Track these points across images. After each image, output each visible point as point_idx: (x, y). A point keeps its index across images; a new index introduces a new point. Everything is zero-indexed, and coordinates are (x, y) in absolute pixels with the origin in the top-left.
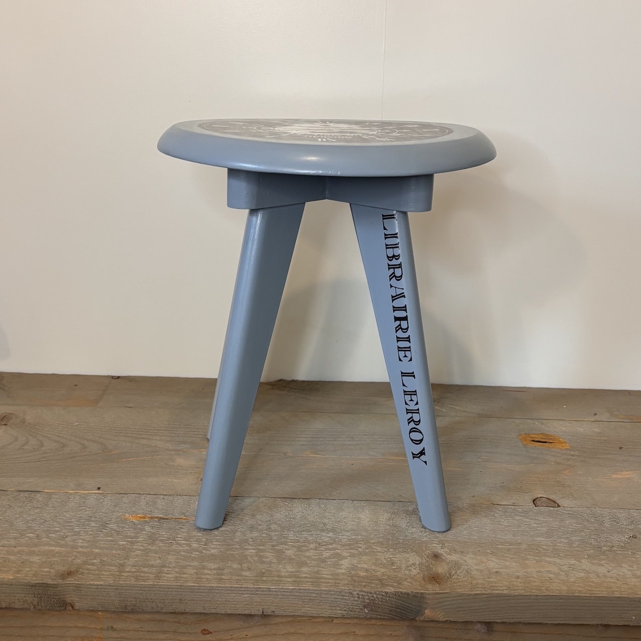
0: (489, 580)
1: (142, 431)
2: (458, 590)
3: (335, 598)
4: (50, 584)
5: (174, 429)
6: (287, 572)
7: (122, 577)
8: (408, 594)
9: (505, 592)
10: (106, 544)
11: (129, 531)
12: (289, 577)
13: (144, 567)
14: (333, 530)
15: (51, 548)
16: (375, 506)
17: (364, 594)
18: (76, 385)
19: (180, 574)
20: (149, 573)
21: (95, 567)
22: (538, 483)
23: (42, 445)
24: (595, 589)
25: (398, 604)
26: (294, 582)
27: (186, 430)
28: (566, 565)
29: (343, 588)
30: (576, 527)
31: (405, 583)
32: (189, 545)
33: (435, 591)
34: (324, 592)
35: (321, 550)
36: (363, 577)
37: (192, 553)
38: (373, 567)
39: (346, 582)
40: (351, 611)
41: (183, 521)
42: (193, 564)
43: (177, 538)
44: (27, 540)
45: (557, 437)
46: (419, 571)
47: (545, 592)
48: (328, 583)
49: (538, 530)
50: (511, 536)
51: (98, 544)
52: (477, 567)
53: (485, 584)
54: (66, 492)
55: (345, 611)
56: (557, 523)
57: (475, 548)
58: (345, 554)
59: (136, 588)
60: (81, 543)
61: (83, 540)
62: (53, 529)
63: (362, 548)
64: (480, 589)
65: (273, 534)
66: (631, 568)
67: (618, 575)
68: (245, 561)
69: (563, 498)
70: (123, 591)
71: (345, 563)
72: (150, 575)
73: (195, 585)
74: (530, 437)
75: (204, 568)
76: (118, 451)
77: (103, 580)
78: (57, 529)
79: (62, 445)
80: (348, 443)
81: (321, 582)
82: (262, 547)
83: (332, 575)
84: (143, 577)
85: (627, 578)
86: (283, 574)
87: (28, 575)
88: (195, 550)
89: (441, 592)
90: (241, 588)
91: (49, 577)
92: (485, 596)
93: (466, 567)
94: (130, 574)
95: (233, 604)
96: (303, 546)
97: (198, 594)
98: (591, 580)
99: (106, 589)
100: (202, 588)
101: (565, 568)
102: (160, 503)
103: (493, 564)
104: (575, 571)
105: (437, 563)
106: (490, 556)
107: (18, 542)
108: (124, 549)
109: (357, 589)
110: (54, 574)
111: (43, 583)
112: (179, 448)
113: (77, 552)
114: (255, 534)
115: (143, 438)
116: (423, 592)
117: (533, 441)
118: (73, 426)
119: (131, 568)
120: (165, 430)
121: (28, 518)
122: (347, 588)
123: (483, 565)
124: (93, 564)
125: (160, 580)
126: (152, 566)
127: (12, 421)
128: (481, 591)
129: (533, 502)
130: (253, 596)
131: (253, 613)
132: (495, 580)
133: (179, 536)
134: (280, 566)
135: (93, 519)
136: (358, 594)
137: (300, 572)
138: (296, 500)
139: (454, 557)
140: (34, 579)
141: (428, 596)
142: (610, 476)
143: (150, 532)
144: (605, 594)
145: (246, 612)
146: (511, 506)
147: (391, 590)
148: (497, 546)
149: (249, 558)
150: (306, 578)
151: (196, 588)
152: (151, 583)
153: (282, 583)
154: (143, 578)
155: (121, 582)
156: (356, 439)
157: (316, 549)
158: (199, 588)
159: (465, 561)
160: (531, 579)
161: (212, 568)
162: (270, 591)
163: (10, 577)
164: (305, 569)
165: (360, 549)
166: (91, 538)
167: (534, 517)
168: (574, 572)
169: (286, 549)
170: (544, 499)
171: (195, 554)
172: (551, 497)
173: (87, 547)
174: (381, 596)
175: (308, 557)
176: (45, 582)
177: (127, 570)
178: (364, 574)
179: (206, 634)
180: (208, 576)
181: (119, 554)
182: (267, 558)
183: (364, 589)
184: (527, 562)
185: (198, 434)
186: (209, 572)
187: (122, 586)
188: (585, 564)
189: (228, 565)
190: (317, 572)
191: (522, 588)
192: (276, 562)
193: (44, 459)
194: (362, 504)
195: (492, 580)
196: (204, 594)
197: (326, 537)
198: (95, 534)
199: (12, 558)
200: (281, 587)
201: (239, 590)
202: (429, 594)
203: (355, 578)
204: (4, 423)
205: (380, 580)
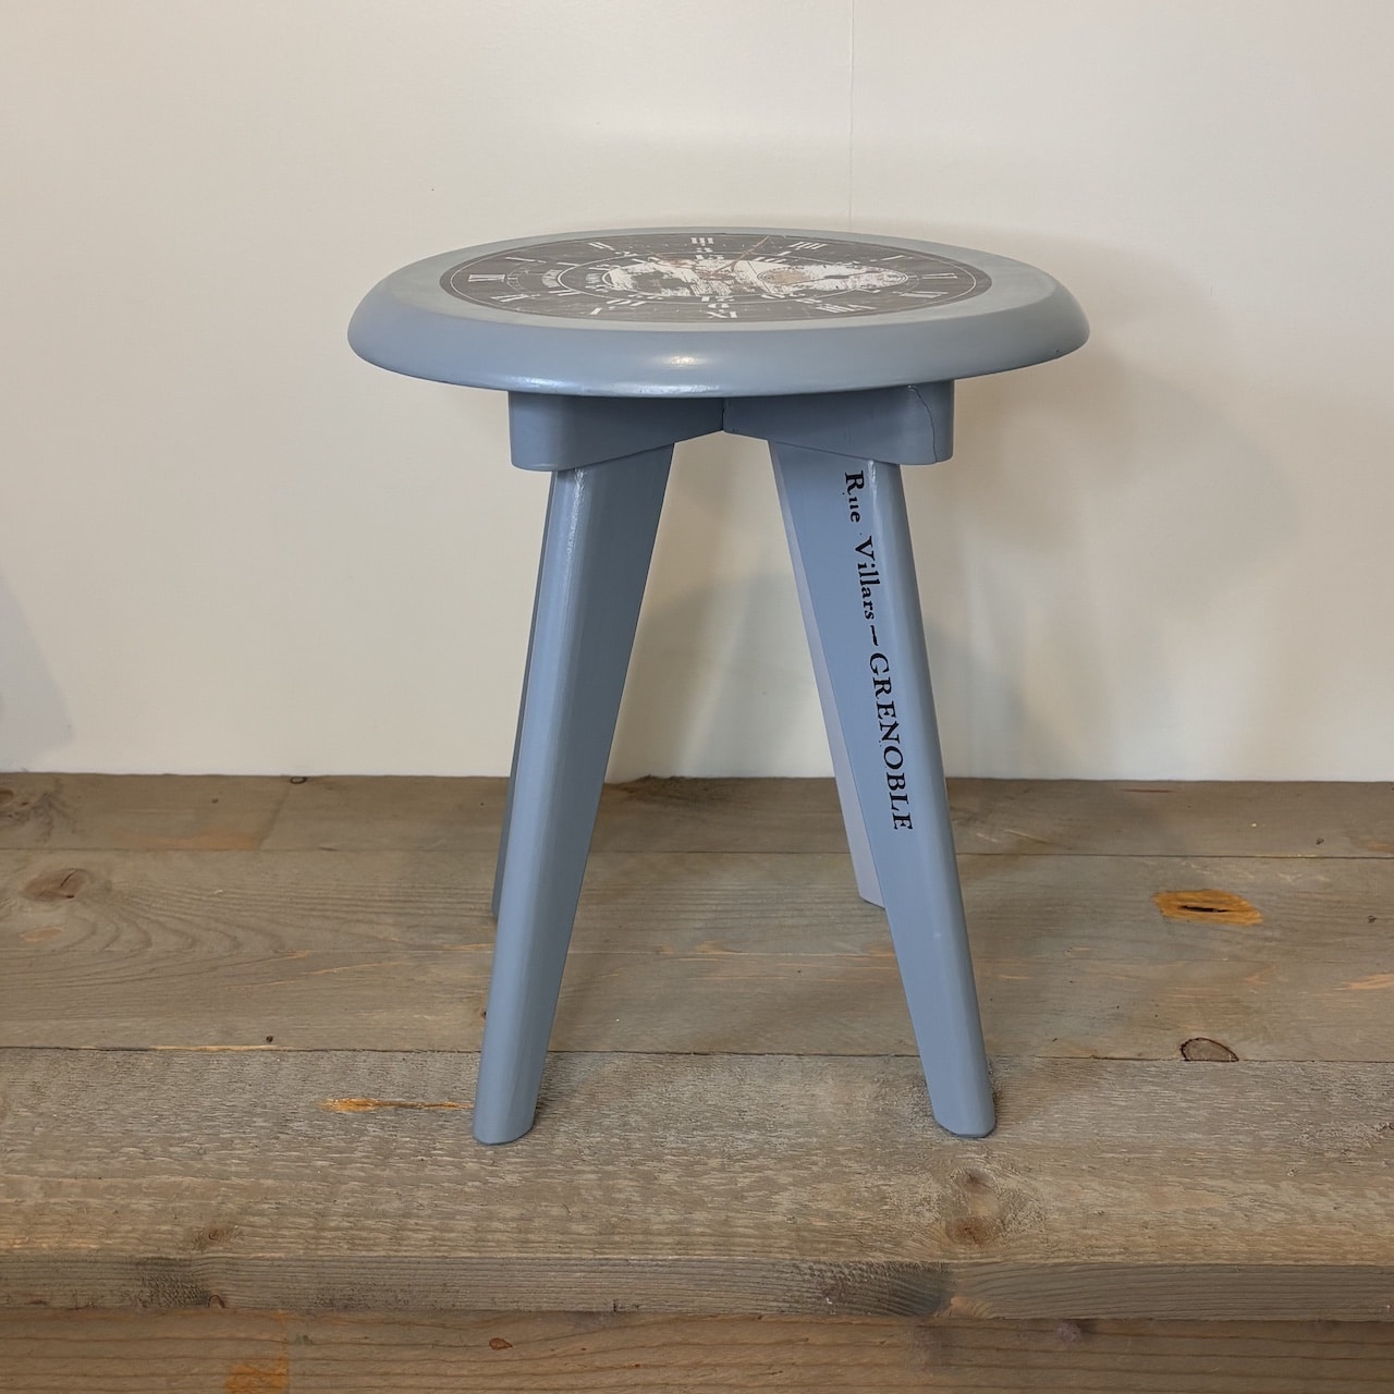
0: (1085, 1231)
1: (357, 905)
2: (1019, 1257)
3: (764, 1277)
4: (174, 1259)
5: (424, 899)
6: (664, 1223)
7: (322, 1241)
8: (915, 1267)
9: (1118, 1259)
10: (289, 1167)
11: (333, 1136)
12: (669, 1234)
13: (367, 1218)
14: (759, 1125)
15: (173, 1179)
16: (848, 1066)
17: (824, 1267)
18: (215, 801)
19: (442, 1231)
20: (377, 1230)
21: (266, 1221)
22: (1193, 1005)
23: (148, 943)
24: (1306, 1248)
25: (895, 1287)
26: (679, 1243)
27: (449, 900)
28: (1247, 1194)
29: (780, 1256)
30: (1271, 1106)
31: (910, 1243)
32: (459, 1166)
33: (971, 1258)
34: (741, 1266)
35: (734, 1172)
36: (819, 1232)
37: (464, 1184)
38: (842, 1209)
39: (785, 1243)
40: (797, 1302)
41: (446, 1110)
42: (468, 1208)
43: (435, 1149)
44: (123, 1162)
45: (1236, 898)
46: (937, 1216)
47: (1201, 1258)
48: (748, 1245)
49: (1190, 1116)
50: (1132, 1132)
51: (271, 1168)
52: (1060, 1205)
53: (1074, 1241)
54: (201, 1050)
55: (784, 1301)
56: (1232, 1099)
57: (1056, 1161)
58: (784, 1179)
59: (353, 1264)
60: (237, 1165)
61: (240, 1159)
62: (177, 1135)
63: (820, 1164)
64: (1066, 1253)
65: (633, 1136)
66: (1384, 1200)
67: (1355, 1215)
68: (576, 1198)
69: (1245, 1039)
70: (324, 1270)
71: (784, 1200)
72: (381, 1235)
73: (473, 1255)
74: (1179, 900)
75: (491, 1217)
76: (307, 952)
77: (285, 1247)
78: (185, 1134)
79: (190, 940)
80: (790, 922)
81: (733, 1244)
82: (610, 1168)
83: (756, 1227)
84: (365, 1239)
85: (1375, 1222)
86: (655, 1227)
87: (128, 1241)
88: (474, 1177)
89: (984, 1261)
90: (568, 1259)
91: (171, 1244)
92: (1074, 1268)
93: (1036, 1204)
94: (339, 1233)
95: (553, 1292)
96: (698, 1163)
97: (481, 1273)
98: (1299, 1228)
99: (290, 1266)
100: (487, 1261)
101: (1245, 1202)
102: (399, 1070)
103: (1094, 1194)
104: (1265, 1207)
105: (976, 1195)
106: (1089, 1178)
107: (103, 1166)
108: (324, 1178)
109: (808, 1258)
110: (182, 1238)
111: (159, 1258)
112: (434, 942)
113: (228, 1186)
114: (596, 1138)
115: (358, 921)
116: (946, 1261)
117: (1186, 907)
118: (209, 896)
119: (340, 1219)
120: (405, 902)
121: (125, 1112)
122: (788, 1256)
123: (1073, 1199)
124: (261, 1214)
125: (400, 1245)
126: (385, 1215)
127: (83, 888)
128: (1067, 1257)
129: (1182, 1050)
130: (592, 1275)
131: (595, 1310)
132: (1096, 1232)
133: (438, 1145)
134: (650, 1210)
135: (259, 1110)
136: (810, 1268)
137: (690, 1221)
138: (680, 1057)
139: (1012, 1182)
140: (142, 1248)
141: (956, 1270)
142: (1345, 986)
143: (379, 1137)
144: (1326, 1260)
145: (580, 1308)
146: (1136, 1062)
147: (879, 1258)
148: (1104, 1155)
149: (583, 1192)
150: (703, 1234)
151: (474, 1261)
152: (383, 1253)
153: (653, 1247)
154: (366, 1242)
155: (320, 1253)
156: (808, 913)
157: (722, 1169)
158: (481, 1261)
159: (1035, 1190)
160: (1173, 1228)
161: (508, 1216)
162: (628, 1265)
163: (93, 1246)
164: (699, 1216)
165: (815, 1168)
166: (255, 1154)
167: (1181, 1087)
168: (1263, 1210)
169: (661, 1171)
170: (1205, 1042)
171: (473, 1186)
172: (1220, 1038)
173: (248, 1175)
174: (859, 1272)
175: (706, 1188)
176: (164, 1256)
177: (333, 1224)
178: (825, 1224)
179: (500, 1348)
180: (498, 1236)
181: (314, 1189)
182: (620, 1191)
183: (823, 1259)
184: (1166, 1189)
185: (475, 909)
186: (501, 1226)
187: (323, 1261)
188: (1288, 1192)
189: (539, 1209)
190: (726, 1222)
191: (1154, 1250)
192: (639, 1199)
193: (152, 975)
194: (820, 1064)
195: (1089, 1232)
196: (494, 1274)
197: (744, 1141)
198: (264, 1144)
199: (94, 1202)
200: (651, 1257)
201: (566, 1265)
202: (957, 1266)
203: (805, 1234)
204: (66, 893)
205: (858, 1237)
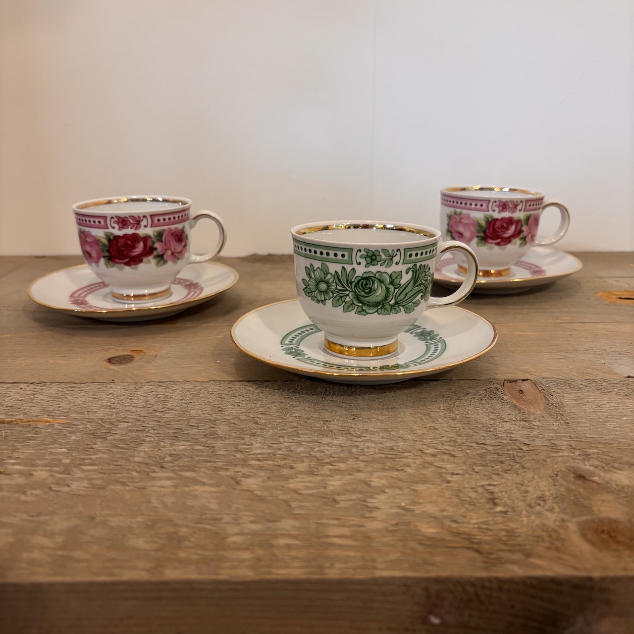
6: (242, 534)
12: (247, 549)
32: (28, 475)
35: (323, 475)
36: (431, 540)
37: (25, 493)
58: (377, 482)
63: (413, 465)
71: (383, 504)
74: (614, 295)
82: (190, 474)
83: (354, 536)
96: (284, 467)
105: (592, 492)
117: (620, 298)
137: (273, 532)
139: (624, 477)
149: (153, 499)
169: (244, 476)
175: (294, 492)
180: (36, 554)
182: (196, 498)
190: (318, 531)
197: (330, 446)
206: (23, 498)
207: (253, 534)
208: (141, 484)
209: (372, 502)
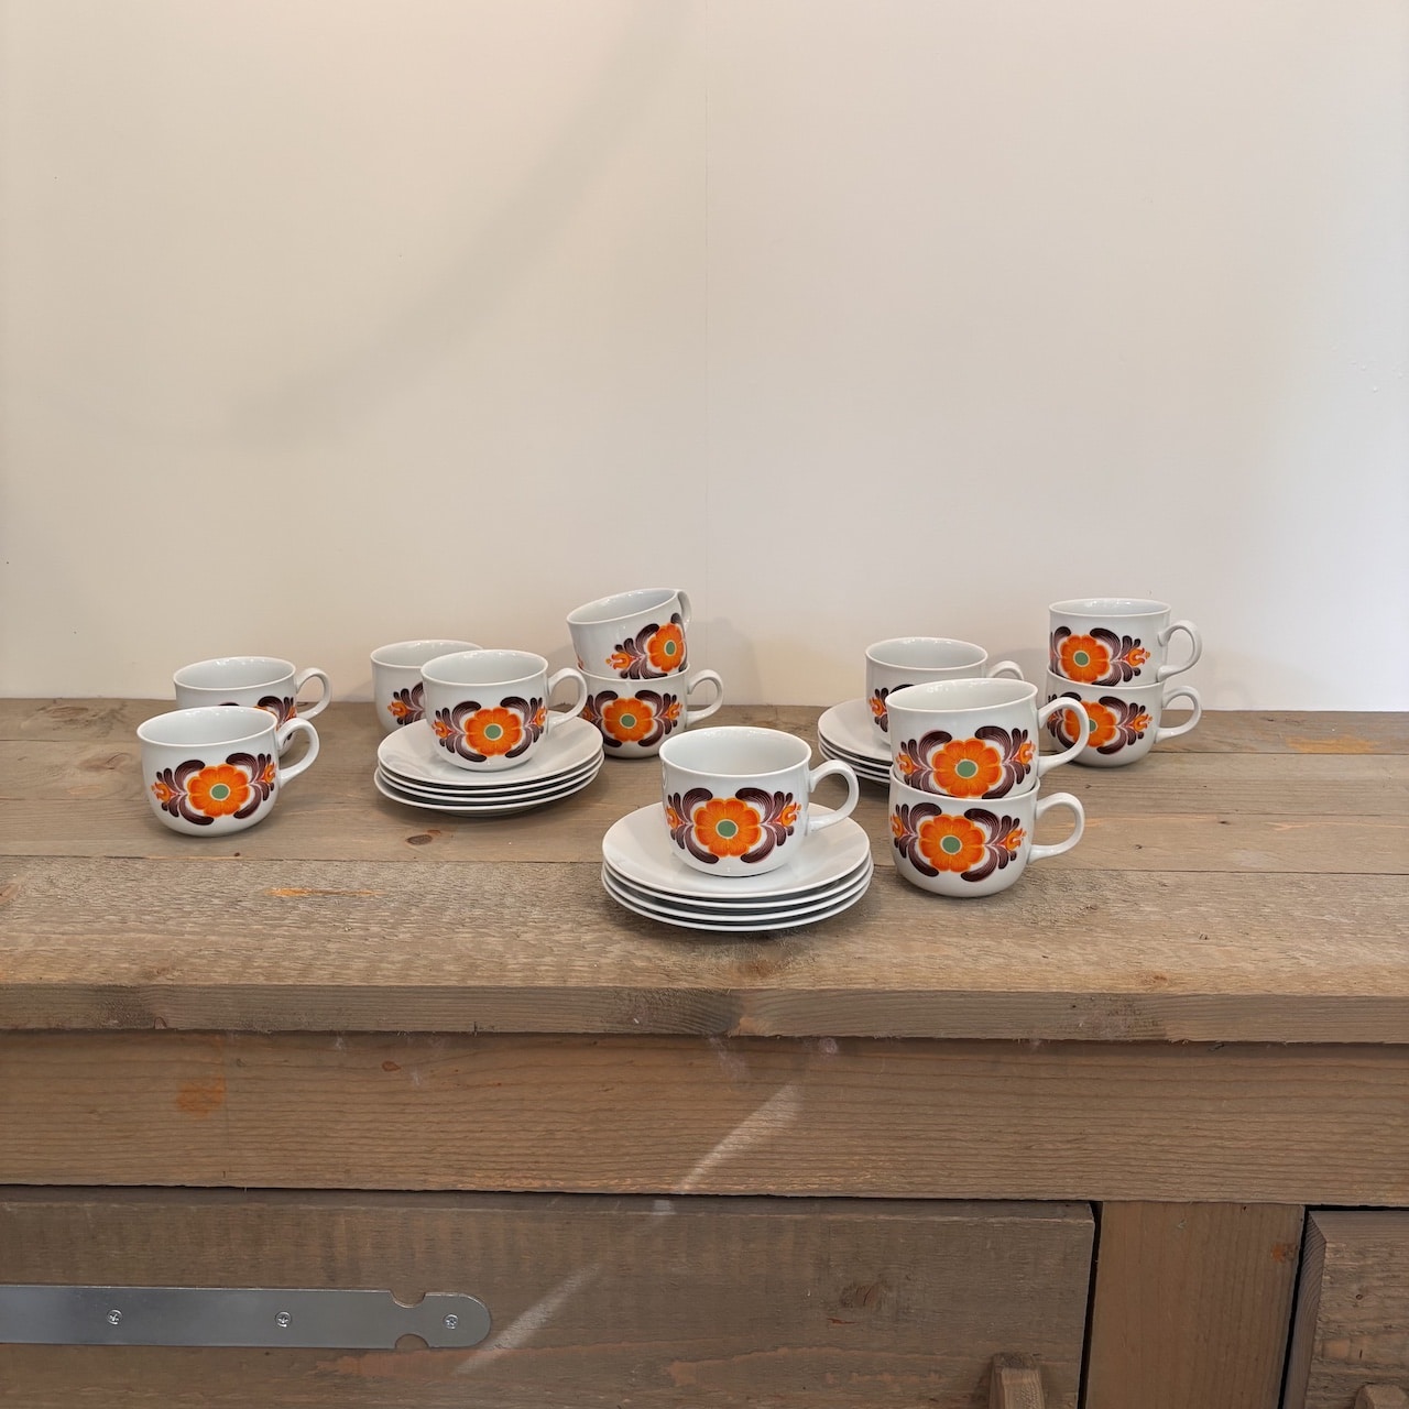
0: (847, 969)
2: (793, 985)
3: (592, 1001)
4: (127, 987)
6: (519, 964)
7: (245, 975)
8: (711, 992)
10: (231, 929)
11: (271, 910)
12: (520, 971)
13: (284, 960)
15: (138, 935)
19: (341, 969)
20: (291, 968)
21: (204, 962)
24: (1018, 981)
25: (695, 1009)
26: (526, 977)
28: (976, 947)
31: (709, 976)
33: (755, 986)
35: (580, 932)
36: (639, 969)
37: (367, 940)
38: (660, 955)
39: (612, 976)
41: (364, 896)
42: (366, 955)
43: (348, 918)
44: (103, 925)
46: (733, 959)
47: (935, 986)
48: (581, 977)
51: (217, 929)
53: (837, 975)
55: (609, 1022)
58: (617, 937)
59: (267, 992)
60: (191, 927)
61: (194, 923)
62: (150, 909)
64: (830, 983)
66: (1082, 951)
67: (1060, 961)
71: (616, 950)
72: (292, 972)
73: (364, 984)
75: (382, 960)
78: (157, 908)
81: (570, 977)
82: (484, 930)
83: (589, 967)
85: (1074, 965)
86: (511, 967)
87: (92, 974)
89: (765, 988)
91: (126, 976)
92: (835, 992)
93: (812, 951)
95: (426, 1015)
97: (367, 999)
98: (1014, 968)
99: (217, 993)
100: (374, 989)
102: (333, 872)
105: (766, 946)
107: (87, 927)
108: (257, 936)
110: (135, 972)
111: (115, 986)
113: (181, 940)
116: (735, 988)
119: (263, 961)
124: (202, 957)
125: (306, 978)
127: (122, 764)
130: (457, 1000)
131: (460, 1031)
132: (855, 969)
137: (538, 963)
140: (102, 979)
141: (743, 995)
143: (306, 911)
144: (1035, 989)
145: (448, 1029)
147: (684, 985)
149: (459, 945)
151: (365, 989)
152: (291, 983)
154: (279, 976)
157: (571, 930)
158: (370, 989)
159: (811, 943)
160: (915, 967)
162: (485, 993)
163: (63, 978)
166: (207, 920)
168: (987, 957)
169: (523, 932)
171: (373, 941)
174: (667, 997)
175: (557, 942)
176: (119, 984)
177: (256, 964)
178: (643, 964)
179: (391, 1070)
180: (386, 972)
181: (247, 943)
182: (489, 944)
186: (389, 966)
187: (244, 989)
188: (1008, 946)
190: (567, 963)
191: (898, 981)
195: (851, 969)
197: (592, 914)
198: (216, 915)
199: (73, 950)
201: (435, 992)
202: (744, 991)
203: (627, 970)
205: (668, 972)
206: (367, 943)
207: (525, 964)
208: (450, 936)
209: (609, 948)
